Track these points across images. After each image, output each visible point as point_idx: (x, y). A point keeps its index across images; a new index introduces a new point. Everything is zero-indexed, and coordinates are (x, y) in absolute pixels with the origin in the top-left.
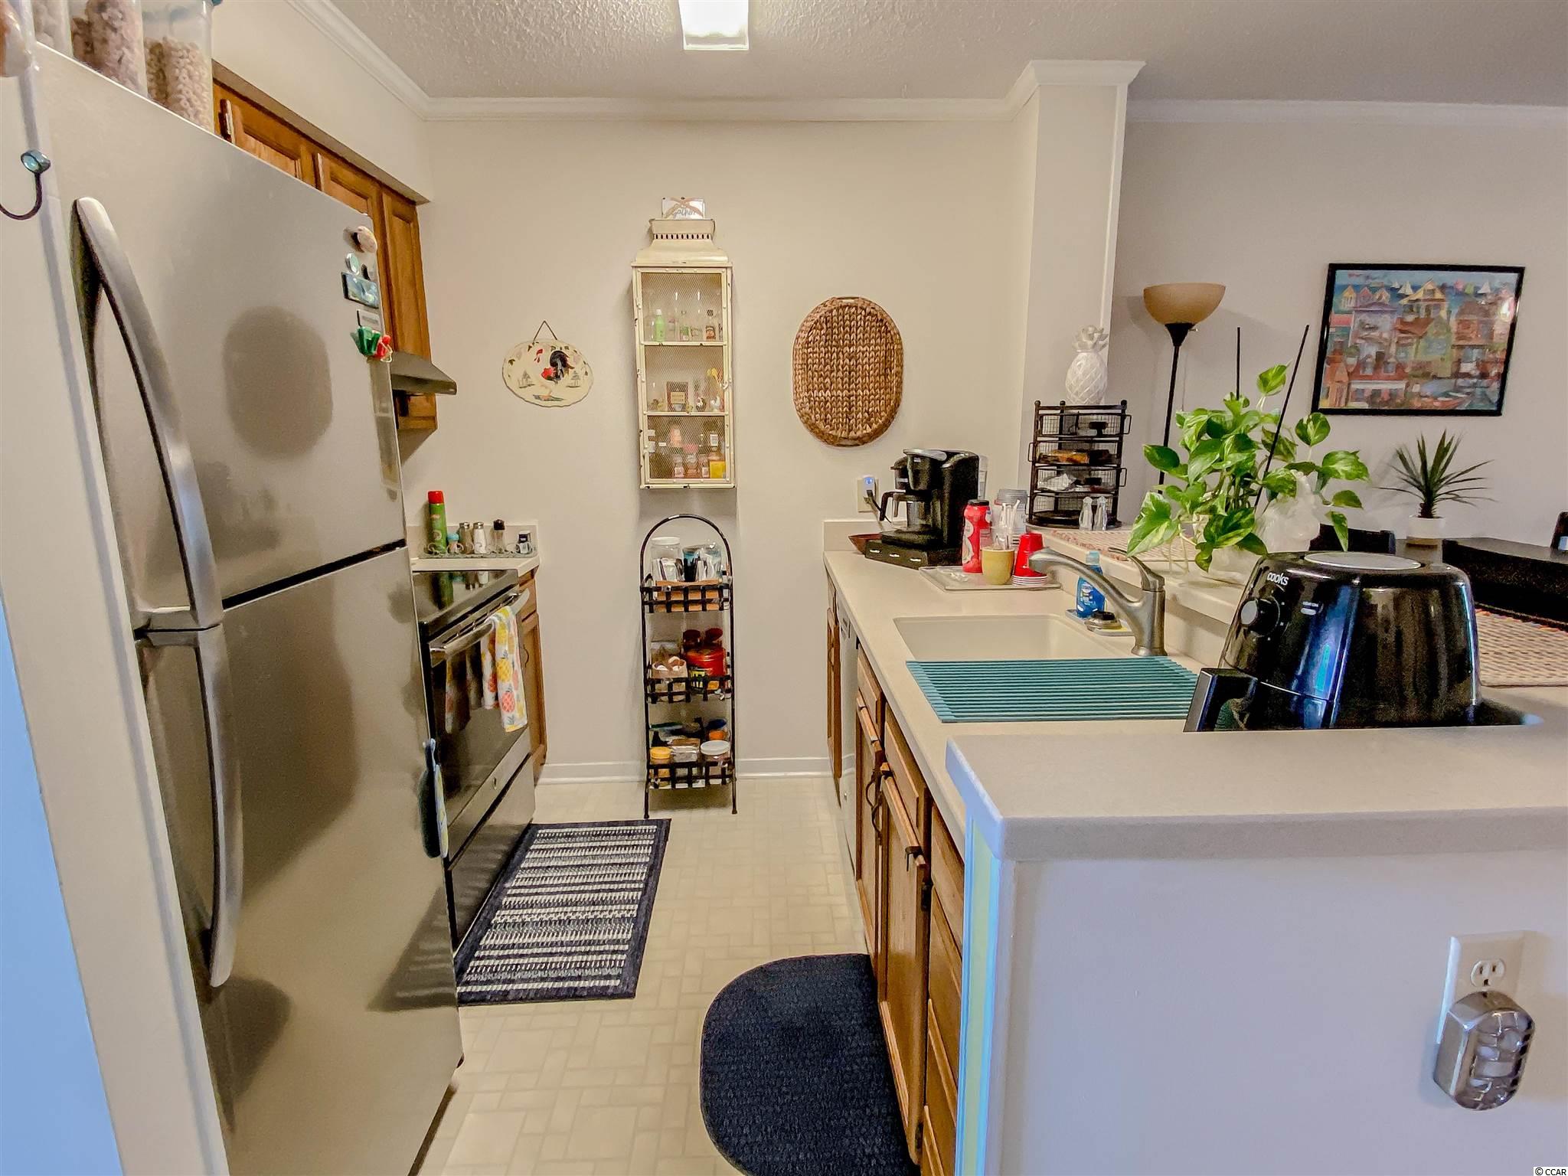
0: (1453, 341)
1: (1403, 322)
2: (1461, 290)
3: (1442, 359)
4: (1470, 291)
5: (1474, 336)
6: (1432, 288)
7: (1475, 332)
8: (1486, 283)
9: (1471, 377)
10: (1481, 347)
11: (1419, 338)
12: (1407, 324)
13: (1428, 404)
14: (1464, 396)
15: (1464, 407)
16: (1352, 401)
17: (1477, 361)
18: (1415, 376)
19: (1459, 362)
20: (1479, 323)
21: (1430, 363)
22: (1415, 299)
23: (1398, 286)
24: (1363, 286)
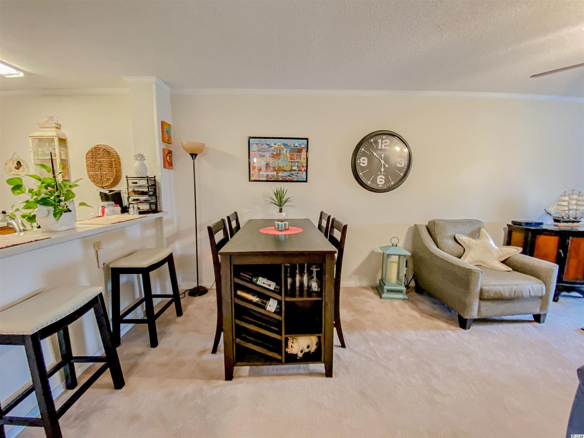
0: (289, 160)
1: (272, 154)
2: (289, 145)
3: (287, 166)
4: (292, 145)
5: (295, 159)
6: (280, 144)
7: (295, 157)
8: (297, 143)
9: (296, 171)
10: (298, 162)
11: (278, 159)
12: (274, 155)
13: (284, 179)
14: (295, 176)
15: (295, 180)
16: (261, 178)
17: (297, 166)
18: (279, 170)
19: (292, 166)
20: (296, 155)
21: (283, 167)
22: (275, 147)
23: (269, 144)
24: (259, 144)
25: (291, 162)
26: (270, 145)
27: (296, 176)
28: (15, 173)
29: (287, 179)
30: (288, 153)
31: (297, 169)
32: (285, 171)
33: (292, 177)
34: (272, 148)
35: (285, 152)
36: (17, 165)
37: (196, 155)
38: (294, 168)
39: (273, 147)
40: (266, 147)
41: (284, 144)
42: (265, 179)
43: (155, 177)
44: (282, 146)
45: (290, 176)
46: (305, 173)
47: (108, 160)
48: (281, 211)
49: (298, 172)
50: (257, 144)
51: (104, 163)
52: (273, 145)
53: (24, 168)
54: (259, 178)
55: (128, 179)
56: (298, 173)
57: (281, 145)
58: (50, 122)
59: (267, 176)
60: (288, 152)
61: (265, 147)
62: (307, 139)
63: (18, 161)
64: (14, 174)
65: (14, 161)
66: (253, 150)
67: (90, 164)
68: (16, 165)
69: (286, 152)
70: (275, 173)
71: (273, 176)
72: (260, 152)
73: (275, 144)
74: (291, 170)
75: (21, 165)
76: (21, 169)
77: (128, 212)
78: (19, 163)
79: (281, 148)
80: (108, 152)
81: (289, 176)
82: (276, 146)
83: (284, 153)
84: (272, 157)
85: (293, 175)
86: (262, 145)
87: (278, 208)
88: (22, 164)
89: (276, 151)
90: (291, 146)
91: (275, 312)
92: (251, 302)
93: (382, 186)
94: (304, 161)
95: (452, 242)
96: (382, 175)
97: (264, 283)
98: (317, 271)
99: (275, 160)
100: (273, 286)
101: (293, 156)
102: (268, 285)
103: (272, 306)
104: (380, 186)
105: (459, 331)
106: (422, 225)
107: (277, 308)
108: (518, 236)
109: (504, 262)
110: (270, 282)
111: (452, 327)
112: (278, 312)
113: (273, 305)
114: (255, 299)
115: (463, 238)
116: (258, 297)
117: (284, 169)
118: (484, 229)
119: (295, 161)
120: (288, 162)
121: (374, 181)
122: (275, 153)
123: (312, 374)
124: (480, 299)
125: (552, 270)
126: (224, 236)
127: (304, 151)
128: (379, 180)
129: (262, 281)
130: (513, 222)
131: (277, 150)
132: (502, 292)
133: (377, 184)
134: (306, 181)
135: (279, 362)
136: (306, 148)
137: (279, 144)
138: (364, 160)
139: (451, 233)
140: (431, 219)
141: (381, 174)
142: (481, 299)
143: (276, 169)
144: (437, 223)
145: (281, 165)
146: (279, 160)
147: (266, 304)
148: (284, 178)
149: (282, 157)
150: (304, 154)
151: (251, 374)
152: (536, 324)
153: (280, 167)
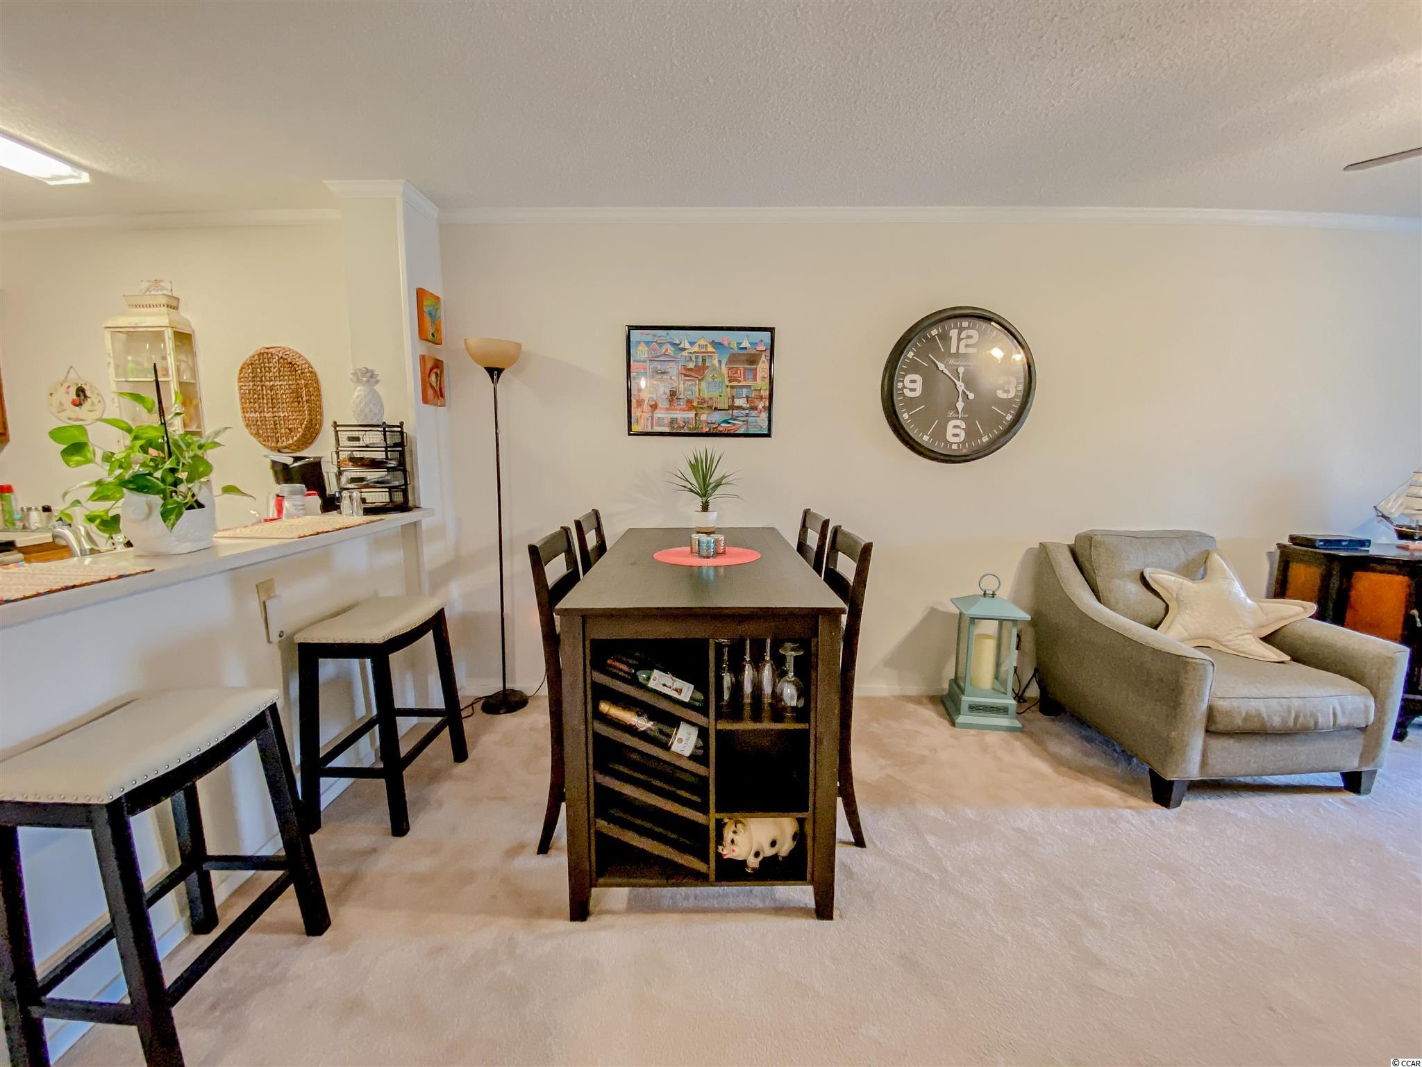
0: (727, 383)
1: (685, 368)
2: (727, 345)
3: (721, 396)
4: (734, 345)
5: (741, 379)
6: (705, 343)
7: (742, 376)
8: (745, 340)
9: (744, 409)
10: (749, 387)
11: (700, 380)
12: (691, 370)
13: (714, 428)
14: (741, 423)
15: (742, 431)
16: (656, 426)
17: (747, 397)
18: (701, 408)
19: (733, 398)
20: (745, 369)
21: (711, 399)
22: (692, 352)
23: (678, 342)
24: (652, 342)
25: (732, 387)
26: (680, 346)
27: (744, 421)
28: (73, 416)
29: (721, 429)
30: (723, 366)
31: (744, 406)
32: (716, 409)
33: (734, 424)
34: (685, 353)
35: (716, 362)
36: (78, 395)
37: (500, 371)
38: (738, 402)
39: (686, 351)
40: (671, 350)
41: (714, 343)
42: (667, 430)
43: (402, 424)
44: (710, 349)
45: (729, 423)
46: (764, 415)
47: (290, 382)
48: (705, 507)
49: (747, 411)
50: (647, 343)
51: (282, 391)
52: (687, 346)
53: (93, 404)
54: (652, 427)
55: (338, 429)
56: (747, 415)
57: (706, 346)
58: (153, 292)
59: (673, 421)
60: (724, 361)
61: (667, 350)
62: (771, 330)
63: (80, 385)
64: (69, 419)
65: (69, 387)
66: (638, 358)
67: (249, 393)
68: (75, 397)
69: (720, 362)
70: (692, 415)
71: (686, 422)
72: (656, 363)
73: (692, 344)
74: (732, 407)
75: (86, 397)
76: (87, 405)
77: (337, 508)
78: (81, 392)
79: (708, 352)
80: (290, 365)
81: (726, 422)
82: (696, 348)
83: (714, 365)
84: (686, 375)
85: (735, 420)
86: (660, 345)
87: (698, 501)
88: (88, 393)
89: (694, 360)
90: (732, 348)
91: (692, 757)
92: (631, 730)
93: (959, 446)
94: (763, 385)
95: (1135, 589)
96: (958, 418)
97: (664, 685)
98: (795, 658)
99: (693, 382)
100: (686, 691)
101: (736, 373)
102: (676, 690)
103: (684, 741)
104: (955, 447)
105: (1152, 811)
106: (1057, 545)
107: (696, 747)
108: (1306, 574)
109: (1267, 639)
110: (679, 683)
111: (1133, 802)
112: (699, 757)
113: (687, 740)
114: (643, 724)
115: (1163, 578)
116: (650, 719)
117: (715, 405)
118: (1218, 557)
119: (741, 384)
120: (724, 387)
121: (940, 433)
122: (691, 365)
123: (781, 910)
124: (1207, 731)
125: (1391, 661)
126: (568, 570)
127: (764, 359)
128: (950, 431)
129: (660, 681)
130: (1293, 539)
131: (697, 357)
132: (1265, 715)
133: (947, 442)
134: (768, 435)
135: (700, 878)
136: (768, 353)
137: (703, 342)
138: (913, 381)
139: (1132, 564)
140: (1084, 529)
141: (957, 416)
142: (1211, 731)
143: (695, 404)
144: (1097, 538)
145: (706, 395)
146: (702, 382)
147: (669, 736)
148: (715, 426)
149: (708, 374)
150: (763, 366)
151: (634, 907)
152: (1350, 796)
153: (703, 401)
